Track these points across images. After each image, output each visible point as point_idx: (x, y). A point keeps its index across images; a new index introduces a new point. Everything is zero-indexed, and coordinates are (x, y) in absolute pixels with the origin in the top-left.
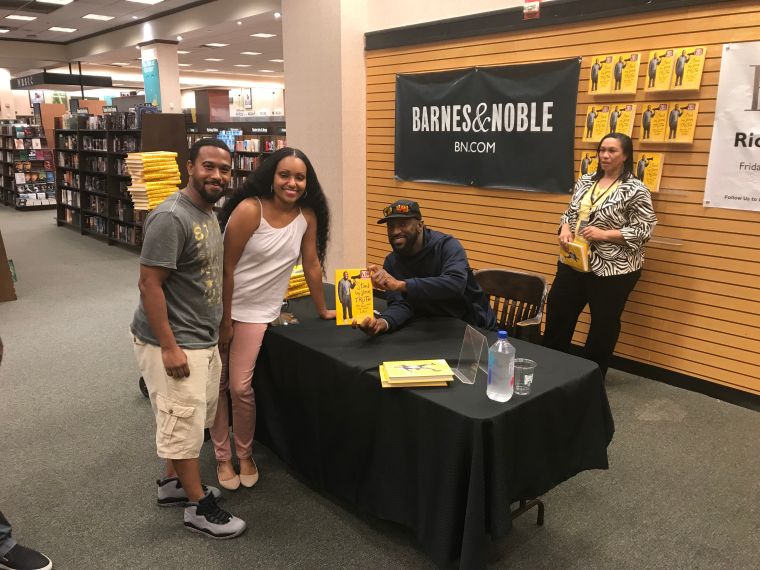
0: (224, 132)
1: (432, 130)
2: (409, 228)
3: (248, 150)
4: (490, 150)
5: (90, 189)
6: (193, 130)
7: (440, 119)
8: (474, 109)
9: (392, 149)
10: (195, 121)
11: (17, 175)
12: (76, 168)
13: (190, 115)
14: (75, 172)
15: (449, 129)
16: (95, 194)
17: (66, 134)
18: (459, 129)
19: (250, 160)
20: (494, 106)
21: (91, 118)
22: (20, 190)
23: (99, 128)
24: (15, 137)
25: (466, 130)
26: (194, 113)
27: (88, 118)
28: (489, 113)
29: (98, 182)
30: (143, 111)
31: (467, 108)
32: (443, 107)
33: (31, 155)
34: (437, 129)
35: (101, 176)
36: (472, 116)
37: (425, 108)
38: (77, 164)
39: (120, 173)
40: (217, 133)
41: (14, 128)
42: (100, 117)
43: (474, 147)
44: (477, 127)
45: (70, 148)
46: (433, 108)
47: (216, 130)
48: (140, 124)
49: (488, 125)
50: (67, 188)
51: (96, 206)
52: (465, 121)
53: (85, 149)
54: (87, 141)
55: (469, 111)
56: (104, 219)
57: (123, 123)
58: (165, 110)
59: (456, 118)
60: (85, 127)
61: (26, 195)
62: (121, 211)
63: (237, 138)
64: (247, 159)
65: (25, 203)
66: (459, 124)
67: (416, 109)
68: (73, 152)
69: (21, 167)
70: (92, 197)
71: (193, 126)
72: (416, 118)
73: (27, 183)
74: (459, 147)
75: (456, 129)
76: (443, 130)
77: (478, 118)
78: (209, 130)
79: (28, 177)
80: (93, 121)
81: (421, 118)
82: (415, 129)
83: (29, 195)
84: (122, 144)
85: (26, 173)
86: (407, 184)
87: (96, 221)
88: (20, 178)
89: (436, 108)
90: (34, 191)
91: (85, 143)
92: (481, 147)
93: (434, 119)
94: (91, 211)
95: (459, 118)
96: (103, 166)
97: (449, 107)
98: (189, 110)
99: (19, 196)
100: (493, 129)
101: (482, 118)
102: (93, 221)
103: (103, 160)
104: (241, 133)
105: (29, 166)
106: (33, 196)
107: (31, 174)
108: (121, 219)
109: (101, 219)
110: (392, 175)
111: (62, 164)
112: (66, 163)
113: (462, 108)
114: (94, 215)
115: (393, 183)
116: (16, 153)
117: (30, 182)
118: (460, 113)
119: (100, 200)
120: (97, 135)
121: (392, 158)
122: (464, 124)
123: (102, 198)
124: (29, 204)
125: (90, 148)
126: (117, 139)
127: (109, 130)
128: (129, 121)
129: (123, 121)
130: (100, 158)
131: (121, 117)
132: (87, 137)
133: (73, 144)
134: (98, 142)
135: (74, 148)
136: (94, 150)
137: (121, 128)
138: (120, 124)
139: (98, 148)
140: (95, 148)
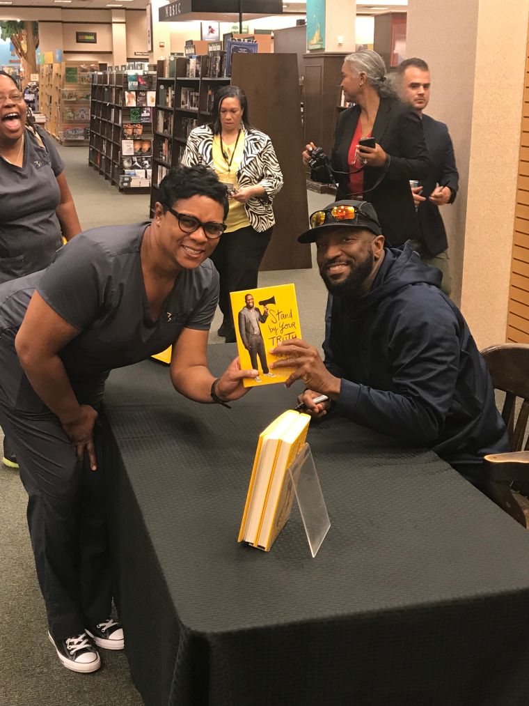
2: (355, 247)
11: (124, 142)
17: (168, 84)
21: (191, 59)
22: (126, 164)
23: (197, 75)
24: (126, 88)
27: (189, 60)
30: (236, 49)
33: (145, 114)
41: (126, 76)
42: (198, 58)
45: (170, 106)
48: (230, 69)
50: (163, 165)
53: (183, 107)
54: (186, 94)
57: (217, 69)
60: (185, 76)
61: (132, 172)
65: (129, 182)
68: (171, 111)
69: (130, 131)
73: (136, 154)
79: (138, 147)
80: (193, 62)
83: (137, 171)
85: (135, 140)
88: (128, 147)
90: (143, 166)
91: (183, 98)
99: (124, 173)
105: (139, 131)
106: (140, 172)
107: (142, 141)
111: (161, 129)
112: (165, 127)
116: (128, 111)
117: (139, 154)
120: (192, 85)
124: (134, 184)
125: (187, 105)
126: (210, 92)
127: (203, 79)
128: (223, 65)
129: (218, 64)
130: (195, 120)
131: (216, 59)
132: (185, 88)
133: (172, 100)
134: (195, 96)
135: (172, 106)
136: (191, 108)
137: (215, 75)
138: (215, 68)
139: (195, 106)
140: (192, 106)
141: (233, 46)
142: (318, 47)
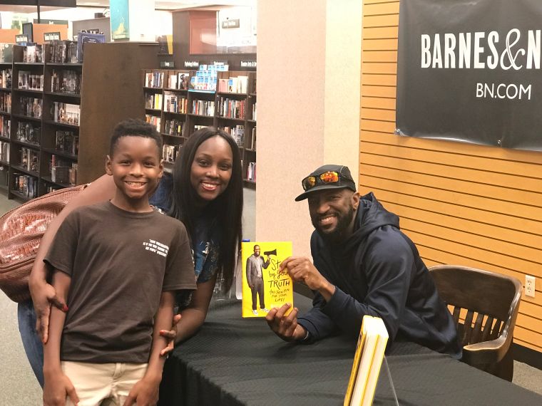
0: (205, 66)
1: (447, 66)
2: (340, 203)
3: (234, 91)
4: (525, 95)
5: (23, 139)
6: (167, 64)
7: (457, 51)
8: (502, 38)
9: (393, 92)
10: (171, 52)
12: (9, 111)
13: (166, 45)
14: (7, 117)
15: (468, 66)
16: (27, 146)
18: (482, 66)
19: (235, 105)
20: (531, 33)
21: (29, 48)
23: (37, 60)
25: (492, 67)
26: (170, 41)
27: (26, 47)
28: (524, 43)
29: (31, 131)
30: (86, 40)
31: (494, 36)
32: (461, 35)
34: (453, 66)
35: (35, 123)
36: (500, 47)
37: (437, 36)
38: (9, 107)
39: (56, 121)
40: (197, 68)
42: (39, 47)
43: (503, 91)
44: (507, 62)
45: (4, 86)
46: (448, 36)
47: (196, 64)
48: (81, 57)
49: (522, 60)
51: (27, 161)
52: (491, 54)
53: (20, 87)
54: (23, 77)
55: (497, 40)
56: (36, 179)
57: (63, 55)
58: (135, 38)
59: (479, 50)
60: (22, 61)
62: (54, 169)
63: (221, 75)
64: (232, 102)
66: (483, 58)
67: (425, 37)
68: (7, 92)
70: (24, 149)
71: (168, 58)
72: (425, 50)
74: (482, 90)
75: (479, 65)
76: (461, 66)
77: (507, 50)
78: (187, 64)
80: (31, 51)
81: (431, 50)
82: (424, 66)
84: (61, 81)
86: (412, 142)
87: (26, 181)
89: (452, 36)
91: (20, 80)
92: (512, 91)
93: (449, 51)
94: (21, 168)
95: (482, 50)
96: (37, 110)
97: (469, 35)
98: (165, 37)
100: (529, 66)
101: (514, 50)
102: (22, 181)
103: (38, 102)
104: (226, 68)
108: (54, 180)
109: (31, 179)
110: (392, 127)
113: (487, 36)
114: (24, 173)
115: (393, 139)
118: (484, 43)
119: (32, 154)
120: (34, 69)
121: (392, 104)
122: (489, 58)
123: (35, 151)
125: (26, 86)
126: (55, 75)
127: (48, 64)
128: (70, 53)
129: (63, 52)
130: (36, 100)
131: (61, 48)
132: (23, 72)
133: (7, 82)
134: (35, 79)
135: (7, 87)
136: (30, 89)
137: (61, 61)
138: (60, 56)
139: (35, 87)
140: (31, 87)
141: (83, 38)
142: (124, 37)
